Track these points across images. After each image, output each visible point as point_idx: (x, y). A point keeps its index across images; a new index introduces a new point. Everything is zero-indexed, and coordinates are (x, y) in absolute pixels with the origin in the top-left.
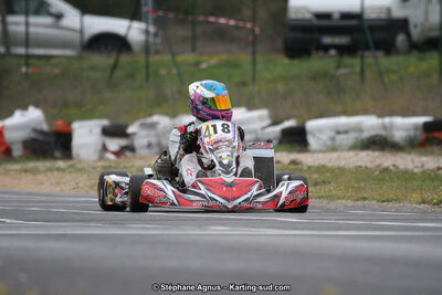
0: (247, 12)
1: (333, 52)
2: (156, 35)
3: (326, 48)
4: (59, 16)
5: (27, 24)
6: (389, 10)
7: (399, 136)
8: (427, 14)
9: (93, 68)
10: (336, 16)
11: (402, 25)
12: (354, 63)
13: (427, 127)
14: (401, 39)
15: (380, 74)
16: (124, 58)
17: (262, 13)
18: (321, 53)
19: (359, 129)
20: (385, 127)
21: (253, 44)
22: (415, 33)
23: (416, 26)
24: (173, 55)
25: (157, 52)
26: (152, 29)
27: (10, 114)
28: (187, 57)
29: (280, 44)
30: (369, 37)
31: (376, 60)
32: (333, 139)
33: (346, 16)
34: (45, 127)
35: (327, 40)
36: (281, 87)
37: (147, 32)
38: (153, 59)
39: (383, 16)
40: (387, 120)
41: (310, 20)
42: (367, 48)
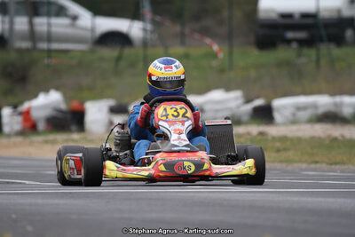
0: (225, 13)
1: (295, 45)
2: (152, 32)
3: (288, 42)
4: (75, 18)
5: (49, 25)
6: (339, 11)
7: (347, 112)
9: (102, 59)
10: (297, 16)
11: (350, 22)
12: (311, 53)
14: (349, 33)
15: (332, 62)
16: (127, 51)
17: (238, 14)
18: (285, 46)
19: (315, 106)
20: (336, 105)
21: (229, 39)
24: (166, 47)
25: (154, 46)
26: (149, 27)
27: (35, 96)
28: (177, 50)
29: (252, 38)
30: (323, 32)
31: (329, 50)
32: (294, 115)
33: (305, 16)
34: (63, 107)
35: (290, 35)
36: (253, 73)
37: (145, 30)
38: (150, 51)
39: (335, 15)
40: (338, 99)
42: (321, 40)
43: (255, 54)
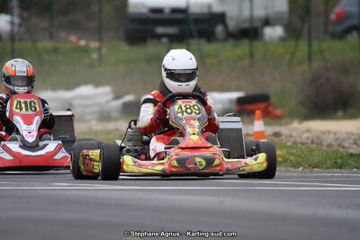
0: (95, 7)
1: (164, 40)
2: (20, 25)
3: (159, 37)
6: (209, 6)
8: (240, 9)
10: (167, 11)
11: (220, 18)
13: (240, 101)
14: (219, 29)
15: (202, 58)
17: (107, 8)
18: (155, 41)
21: (98, 33)
22: (232, 24)
23: (231, 19)
24: (34, 41)
25: (21, 40)
26: (17, 20)
28: (45, 44)
29: (122, 33)
30: (193, 28)
31: (200, 46)
33: (175, 11)
35: (160, 30)
36: (122, 68)
37: (12, 23)
38: (18, 45)
39: (205, 10)
41: (145, 14)
42: (192, 36)
43: (125, 50)
